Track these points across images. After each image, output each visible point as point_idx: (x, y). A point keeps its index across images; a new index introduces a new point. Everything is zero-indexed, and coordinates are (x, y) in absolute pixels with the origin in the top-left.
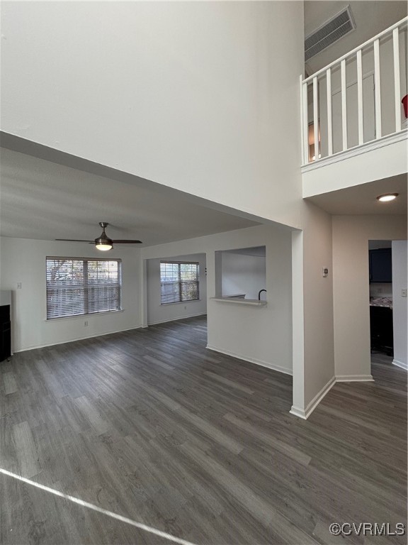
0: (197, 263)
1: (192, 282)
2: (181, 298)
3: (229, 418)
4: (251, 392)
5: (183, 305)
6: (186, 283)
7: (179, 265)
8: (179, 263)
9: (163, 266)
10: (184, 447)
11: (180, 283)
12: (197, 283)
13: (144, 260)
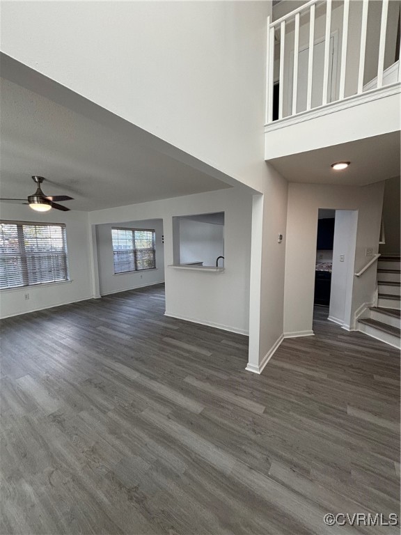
0: (153, 231)
1: (147, 251)
2: (136, 266)
4: (209, 354)
5: (139, 274)
6: (141, 251)
7: (133, 232)
9: (114, 232)
10: (145, 414)
11: (135, 252)
12: (154, 251)
13: (92, 226)
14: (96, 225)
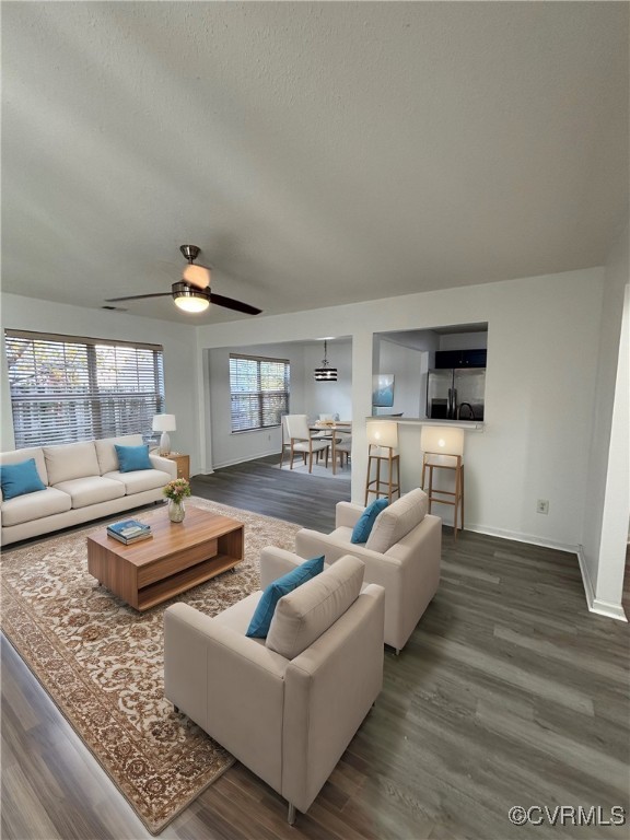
0: (286, 362)
1: (278, 395)
2: (262, 423)
3: (503, 633)
4: (495, 580)
5: (267, 433)
6: (270, 395)
7: (259, 362)
8: (259, 360)
9: (232, 363)
10: (481, 715)
11: (261, 396)
12: (287, 395)
13: (204, 350)
14: (209, 350)
